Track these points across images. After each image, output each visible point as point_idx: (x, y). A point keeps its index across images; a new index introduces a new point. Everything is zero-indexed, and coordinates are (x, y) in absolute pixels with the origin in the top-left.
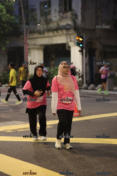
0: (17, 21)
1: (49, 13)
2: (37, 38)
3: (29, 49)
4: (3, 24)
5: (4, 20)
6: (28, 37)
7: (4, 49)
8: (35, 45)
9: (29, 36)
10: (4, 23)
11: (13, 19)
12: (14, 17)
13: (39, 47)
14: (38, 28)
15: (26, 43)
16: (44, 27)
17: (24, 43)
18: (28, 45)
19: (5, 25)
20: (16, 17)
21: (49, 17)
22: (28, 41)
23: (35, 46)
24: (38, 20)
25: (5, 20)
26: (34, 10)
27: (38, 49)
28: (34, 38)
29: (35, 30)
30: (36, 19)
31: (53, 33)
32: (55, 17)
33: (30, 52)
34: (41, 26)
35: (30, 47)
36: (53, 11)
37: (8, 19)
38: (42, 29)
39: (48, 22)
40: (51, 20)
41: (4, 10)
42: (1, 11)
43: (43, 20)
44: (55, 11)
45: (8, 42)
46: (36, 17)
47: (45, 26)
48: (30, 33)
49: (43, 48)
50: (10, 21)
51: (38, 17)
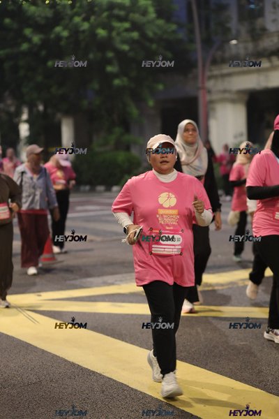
0: (181, 35)
1: (260, 13)
2: (229, 75)
3: (212, 102)
4: (147, 44)
5: (150, 34)
6: (208, 73)
7: (151, 103)
8: (225, 91)
9: (211, 71)
10: (151, 41)
11: (174, 32)
12: (174, 27)
13: (234, 96)
14: (234, 51)
15: (203, 88)
16: (246, 48)
17: (199, 89)
18: (209, 92)
19: (154, 46)
20: (180, 26)
21: (259, 22)
22: (210, 84)
23: (227, 95)
24: (234, 32)
25: (155, 34)
26: (222, 8)
27: (233, 101)
28: (223, 76)
29: (227, 55)
30: (229, 30)
31: (270, 61)
32: (274, 21)
33: (214, 109)
34: (241, 46)
35: (214, 97)
36: (268, 8)
37: (159, 32)
38: (242, 52)
39: (257, 34)
40: (264, 30)
41: (151, 10)
42: (144, 13)
43: (244, 30)
44: (275, 8)
45: (161, 87)
46: (229, 25)
47: (250, 46)
48: (215, 62)
49: (246, 98)
50: (165, 36)
51: (234, 24)
